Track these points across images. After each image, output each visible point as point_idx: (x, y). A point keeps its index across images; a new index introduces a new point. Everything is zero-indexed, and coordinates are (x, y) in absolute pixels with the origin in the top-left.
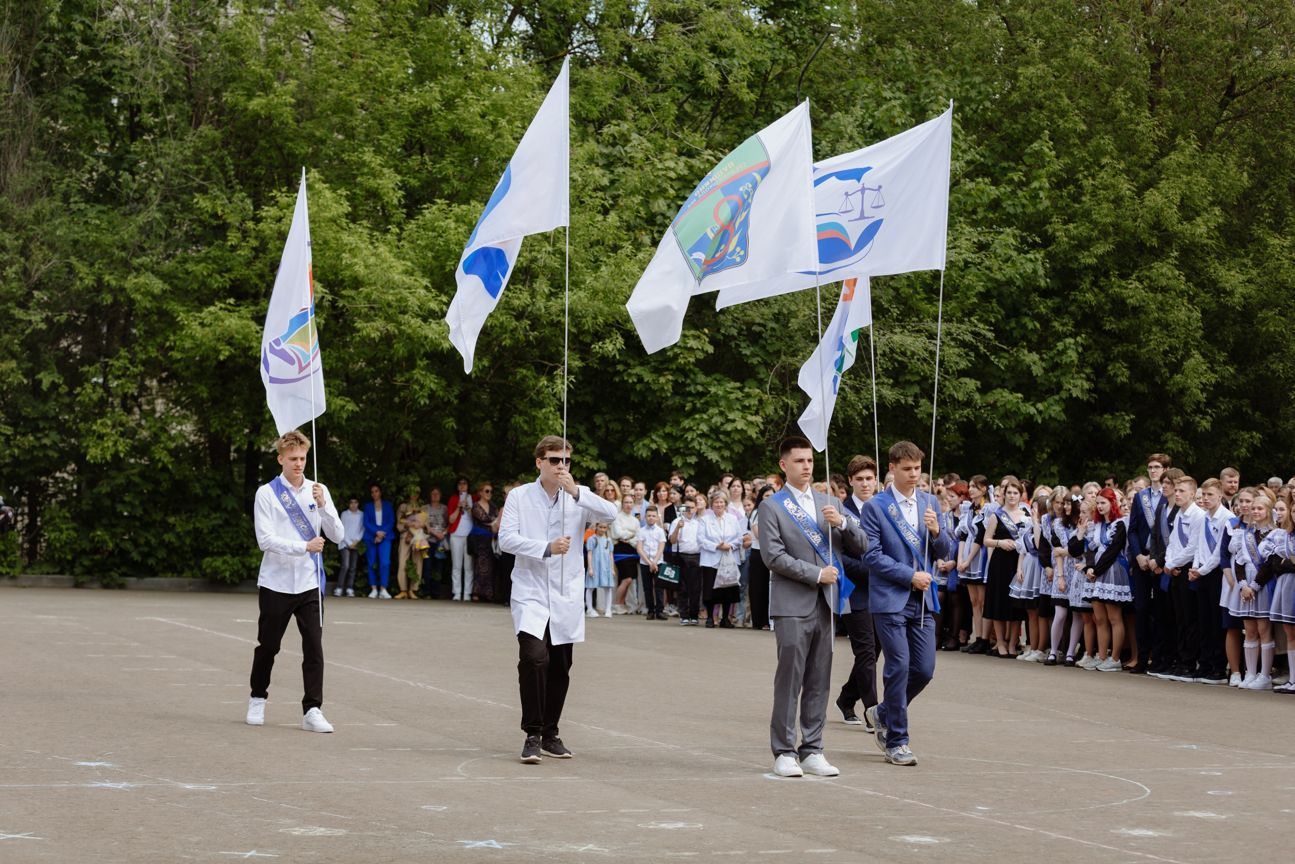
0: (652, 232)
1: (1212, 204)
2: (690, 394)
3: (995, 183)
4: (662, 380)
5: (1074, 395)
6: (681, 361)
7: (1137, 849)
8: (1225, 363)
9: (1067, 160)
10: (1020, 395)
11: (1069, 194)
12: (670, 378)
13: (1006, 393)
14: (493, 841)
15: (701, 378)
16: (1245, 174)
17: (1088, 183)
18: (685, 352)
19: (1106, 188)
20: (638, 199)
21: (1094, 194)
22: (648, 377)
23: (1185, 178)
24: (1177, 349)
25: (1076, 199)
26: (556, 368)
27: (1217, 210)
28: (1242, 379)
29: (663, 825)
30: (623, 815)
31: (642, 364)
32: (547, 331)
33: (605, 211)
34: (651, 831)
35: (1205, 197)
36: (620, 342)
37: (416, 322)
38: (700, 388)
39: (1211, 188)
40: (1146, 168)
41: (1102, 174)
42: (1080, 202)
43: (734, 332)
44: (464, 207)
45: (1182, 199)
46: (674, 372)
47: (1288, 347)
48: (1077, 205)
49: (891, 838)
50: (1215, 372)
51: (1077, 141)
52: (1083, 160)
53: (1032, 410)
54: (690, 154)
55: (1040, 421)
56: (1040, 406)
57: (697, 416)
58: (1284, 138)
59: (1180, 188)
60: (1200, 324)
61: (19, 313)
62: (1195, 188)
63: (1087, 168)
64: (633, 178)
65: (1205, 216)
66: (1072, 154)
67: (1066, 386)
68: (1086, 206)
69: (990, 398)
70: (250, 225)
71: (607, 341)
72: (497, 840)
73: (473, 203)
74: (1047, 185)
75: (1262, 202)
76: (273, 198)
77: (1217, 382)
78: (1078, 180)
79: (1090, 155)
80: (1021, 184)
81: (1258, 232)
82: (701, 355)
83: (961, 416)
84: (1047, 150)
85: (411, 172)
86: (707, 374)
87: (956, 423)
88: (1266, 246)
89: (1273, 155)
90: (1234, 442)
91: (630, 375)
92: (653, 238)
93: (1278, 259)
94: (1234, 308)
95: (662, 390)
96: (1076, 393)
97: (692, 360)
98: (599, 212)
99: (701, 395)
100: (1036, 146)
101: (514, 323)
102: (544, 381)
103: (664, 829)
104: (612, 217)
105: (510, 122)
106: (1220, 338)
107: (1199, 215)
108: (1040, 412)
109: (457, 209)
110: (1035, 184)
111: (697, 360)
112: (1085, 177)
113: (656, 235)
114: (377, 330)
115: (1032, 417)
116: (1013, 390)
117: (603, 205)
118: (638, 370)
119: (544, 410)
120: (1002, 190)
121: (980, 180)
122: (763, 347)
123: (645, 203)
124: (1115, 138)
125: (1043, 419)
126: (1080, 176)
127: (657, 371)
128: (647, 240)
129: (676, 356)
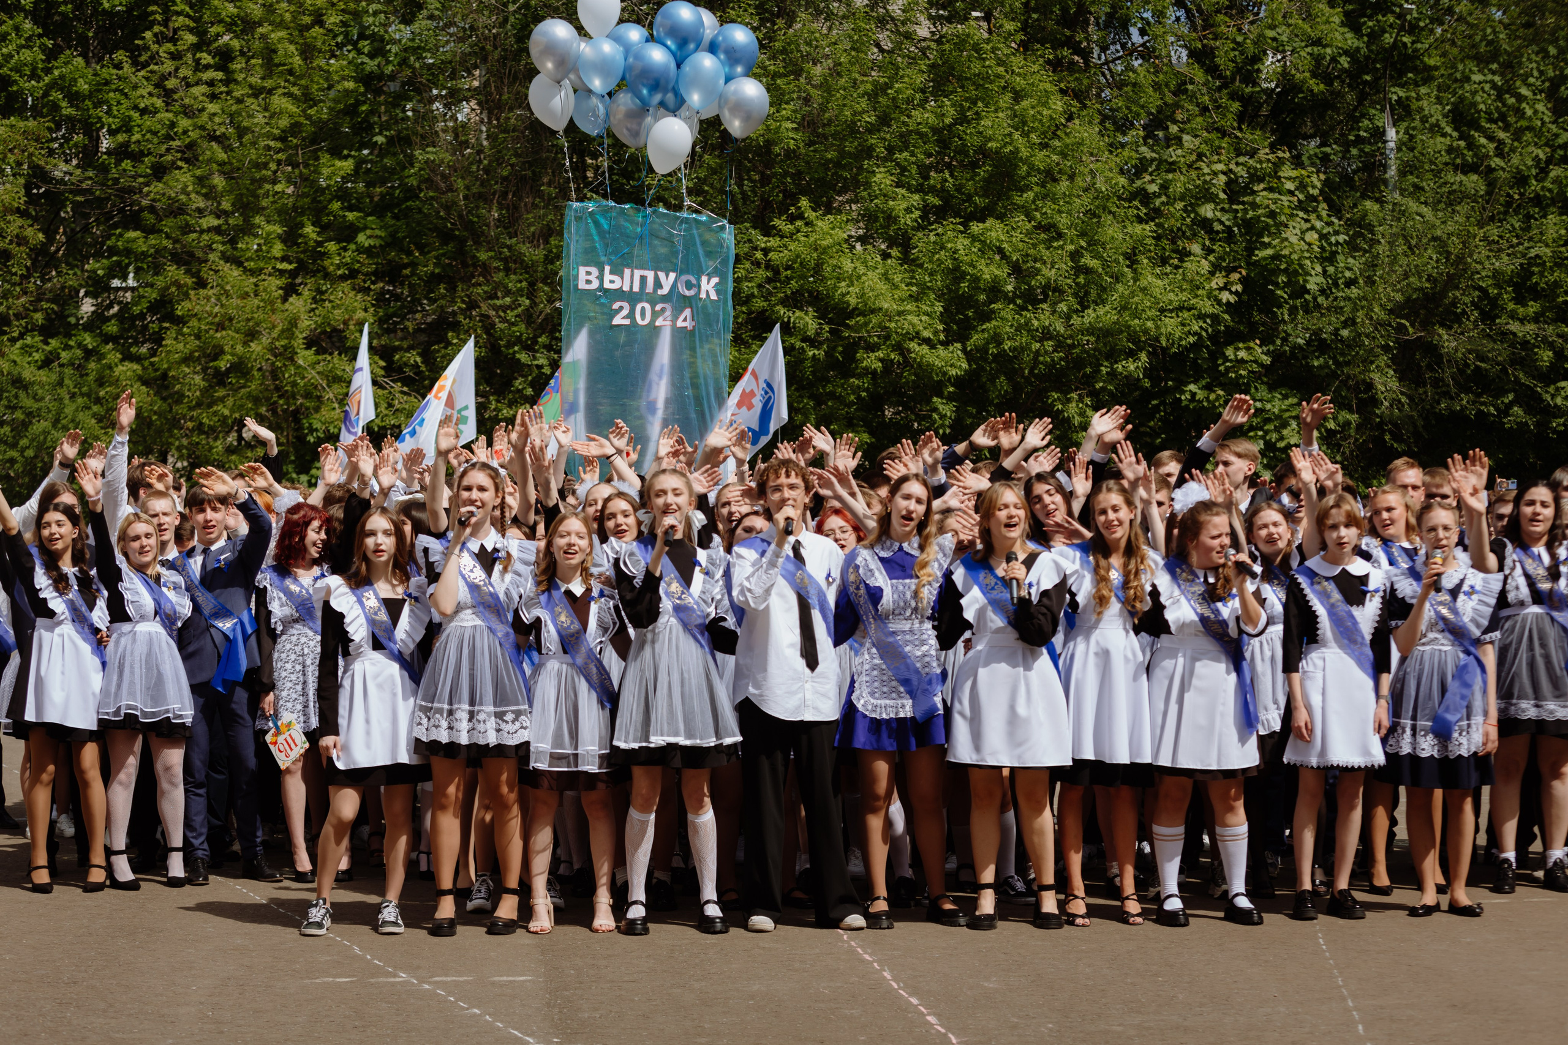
0: (1203, 239)
4: (1212, 397)
6: (1232, 376)
12: (1221, 393)
18: (1237, 366)
20: (1180, 205)
22: (1201, 395)
33: (1143, 221)
36: (1144, 361)
37: (925, 349)
43: (1300, 341)
44: (981, 225)
46: (1225, 388)
54: (1250, 153)
61: (523, 357)
64: (1179, 183)
70: (759, 255)
71: (1131, 360)
73: (990, 222)
76: (774, 227)
82: (1255, 367)
83: (1559, 425)
85: (932, 190)
87: (1555, 431)
91: (1183, 392)
92: (1204, 245)
97: (1245, 373)
98: (1135, 222)
101: (1036, 346)
104: (1150, 228)
105: (1025, 135)
109: (976, 227)
111: (1252, 372)
113: (1207, 243)
114: (881, 360)
117: (1141, 215)
118: (1192, 387)
122: (1334, 359)
123: (1193, 208)
127: (1209, 388)
128: (1196, 248)
129: (1227, 370)
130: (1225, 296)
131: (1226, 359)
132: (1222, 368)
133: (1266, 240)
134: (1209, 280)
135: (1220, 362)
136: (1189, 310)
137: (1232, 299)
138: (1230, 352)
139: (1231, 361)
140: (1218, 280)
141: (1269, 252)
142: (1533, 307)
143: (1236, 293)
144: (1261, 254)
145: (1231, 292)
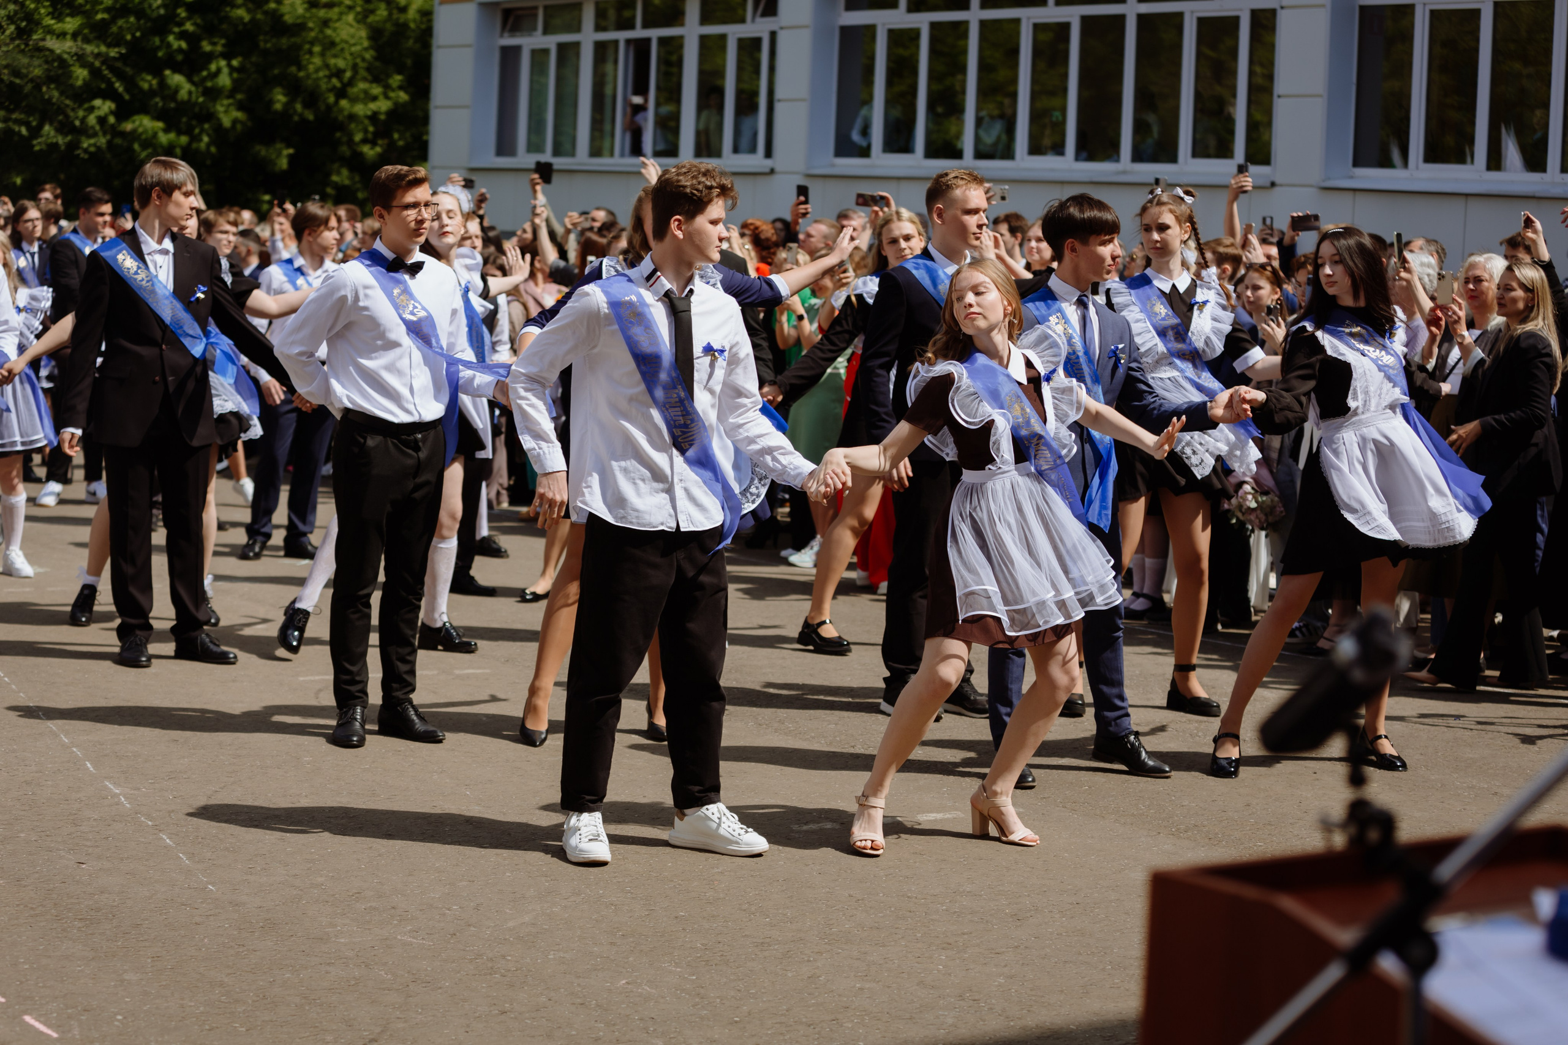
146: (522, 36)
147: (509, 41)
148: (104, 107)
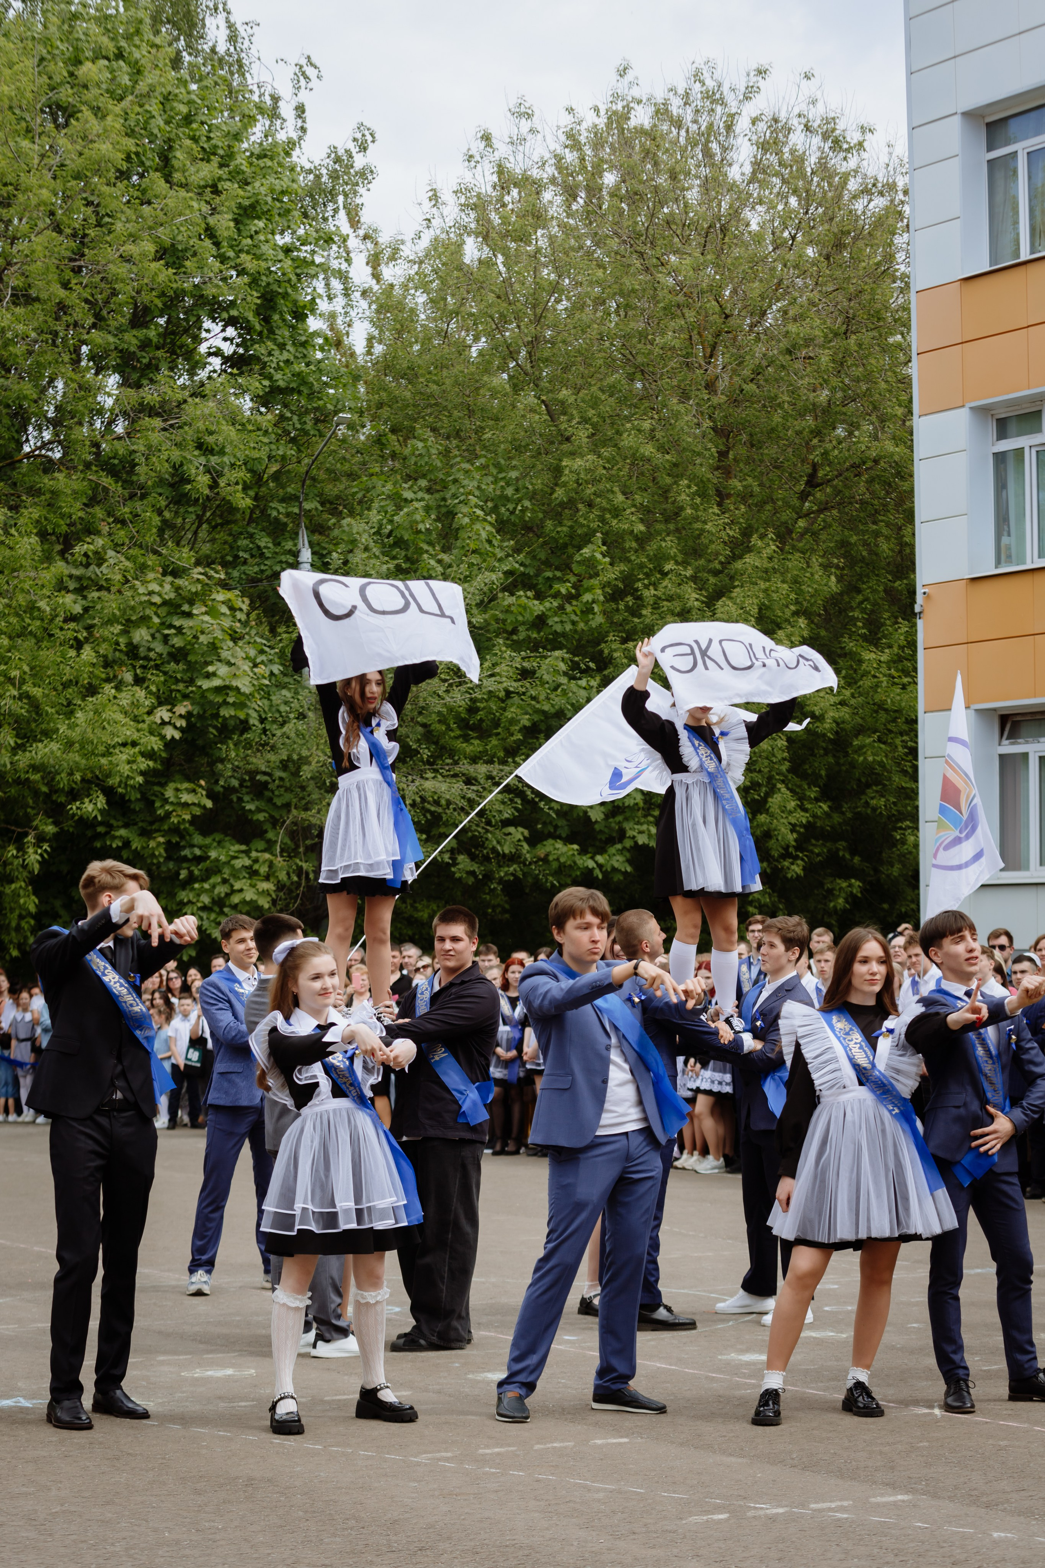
0: (134, 667)
1: (796, 613)
2: (185, 859)
3: (539, 596)
4: (152, 844)
5: (640, 842)
6: (174, 820)
7: (750, 1377)
8: (817, 800)
9: (623, 567)
10: (576, 847)
11: (627, 606)
12: (161, 840)
13: (559, 845)
14: (21, 1399)
15: (198, 839)
16: (833, 578)
17: (649, 594)
18: (179, 809)
19: (670, 599)
20: (117, 628)
21: (656, 606)
22: (135, 841)
23: (763, 585)
24: (759, 785)
25: (635, 612)
26: (26, 834)
27: (802, 622)
28: (837, 818)
29: (210, 1373)
30: (162, 1363)
31: (126, 826)
32: (13, 791)
33: (79, 645)
34: (197, 1379)
35: (787, 607)
36: (101, 801)
38: (198, 852)
39: (793, 596)
40: (716, 573)
41: (666, 582)
42: (640, 616)
43: (235, 783)
45: (760, 609)
46: (165, 834)
47: (890, 779)
48: (636, 620)
49: (470, 1376)
50: (806, 810)
51: (634, 545)
52: (642, 566)
53: (591, 864)
54: (176, 572)
55: (600, 876)
56: (600, 859)
57: (196, 886)
58: (877, 534)
59: (757, 597)
60: (786, 755)
62: (775, 596)
63: (647, 576)
64: (111, 604)
65: (790, 629)
66: (630, 561)
67: (630, 833)
68: (647, 621)
69: (541, 851)
71: (86, 800)
72: (24, 1397)
74: (602, 598)
75: (852, 609)
77: (808, 822)
78: (637, 590)
79: (650, 560)
80: (569, 598)
81: (851, 645)
82: (197, 811)
83: (506, 874)
84: (599, 556)
86: (205, 833)
87: (501, 881)
88: (860, 662)
89: (865, 553)
90: (830, 891)
91: (114, 838)
92: (136, 675)
93: (874, 676)
94: (824, 735)
95: (153, 855)
96: (642, 840)
97: (188, 817)
98: (72, 647)
99: (199, 860)
100: (586, 551)
102: (12, 851)
103: (212, 1377)
104: (87, 653)
106: (809, 771)
107: (780, 628)
108: (600, 866)
110: (587, 597)
111: (194, 817)
112: (646, 587)
113: (138, 671)
115: (591, 871)
116: (568, 840)
117: (76, 639)
118: (123, 832)
119: (13, 886)
120: (547, 605)
121: (521, 593)
122: (270, 800)
123: (125, 632)
124: (679, 539)
125: (605, 874)
126: (639, 585)
127: (146, 834)
128: (128, 677)
129: (168, 815)
130: (170, 733)
131: (166, 801)
132: (160, 812)
133: (210, 669)
134: (149, 713)
135: (157, 804)
136: (134, 744)
137: (177, 735)
138: (169, 793)
139: (172, 803)
140: (163, 713)
141: (216, 682)
142: (475, 746)
143: (181, 729)
144: (206, 684)
145: (175, 727)
146: (1027, 742)
147: (1009, 748)
148: (518, 833)
